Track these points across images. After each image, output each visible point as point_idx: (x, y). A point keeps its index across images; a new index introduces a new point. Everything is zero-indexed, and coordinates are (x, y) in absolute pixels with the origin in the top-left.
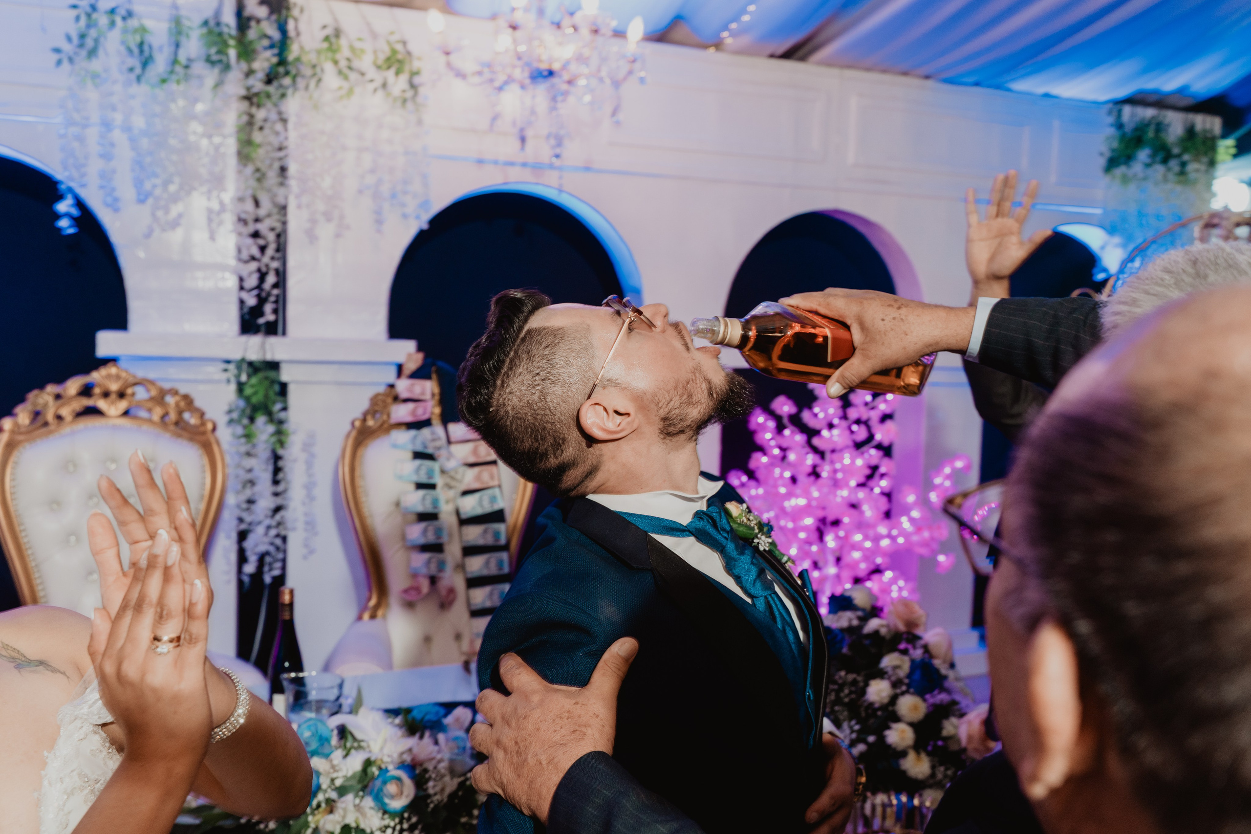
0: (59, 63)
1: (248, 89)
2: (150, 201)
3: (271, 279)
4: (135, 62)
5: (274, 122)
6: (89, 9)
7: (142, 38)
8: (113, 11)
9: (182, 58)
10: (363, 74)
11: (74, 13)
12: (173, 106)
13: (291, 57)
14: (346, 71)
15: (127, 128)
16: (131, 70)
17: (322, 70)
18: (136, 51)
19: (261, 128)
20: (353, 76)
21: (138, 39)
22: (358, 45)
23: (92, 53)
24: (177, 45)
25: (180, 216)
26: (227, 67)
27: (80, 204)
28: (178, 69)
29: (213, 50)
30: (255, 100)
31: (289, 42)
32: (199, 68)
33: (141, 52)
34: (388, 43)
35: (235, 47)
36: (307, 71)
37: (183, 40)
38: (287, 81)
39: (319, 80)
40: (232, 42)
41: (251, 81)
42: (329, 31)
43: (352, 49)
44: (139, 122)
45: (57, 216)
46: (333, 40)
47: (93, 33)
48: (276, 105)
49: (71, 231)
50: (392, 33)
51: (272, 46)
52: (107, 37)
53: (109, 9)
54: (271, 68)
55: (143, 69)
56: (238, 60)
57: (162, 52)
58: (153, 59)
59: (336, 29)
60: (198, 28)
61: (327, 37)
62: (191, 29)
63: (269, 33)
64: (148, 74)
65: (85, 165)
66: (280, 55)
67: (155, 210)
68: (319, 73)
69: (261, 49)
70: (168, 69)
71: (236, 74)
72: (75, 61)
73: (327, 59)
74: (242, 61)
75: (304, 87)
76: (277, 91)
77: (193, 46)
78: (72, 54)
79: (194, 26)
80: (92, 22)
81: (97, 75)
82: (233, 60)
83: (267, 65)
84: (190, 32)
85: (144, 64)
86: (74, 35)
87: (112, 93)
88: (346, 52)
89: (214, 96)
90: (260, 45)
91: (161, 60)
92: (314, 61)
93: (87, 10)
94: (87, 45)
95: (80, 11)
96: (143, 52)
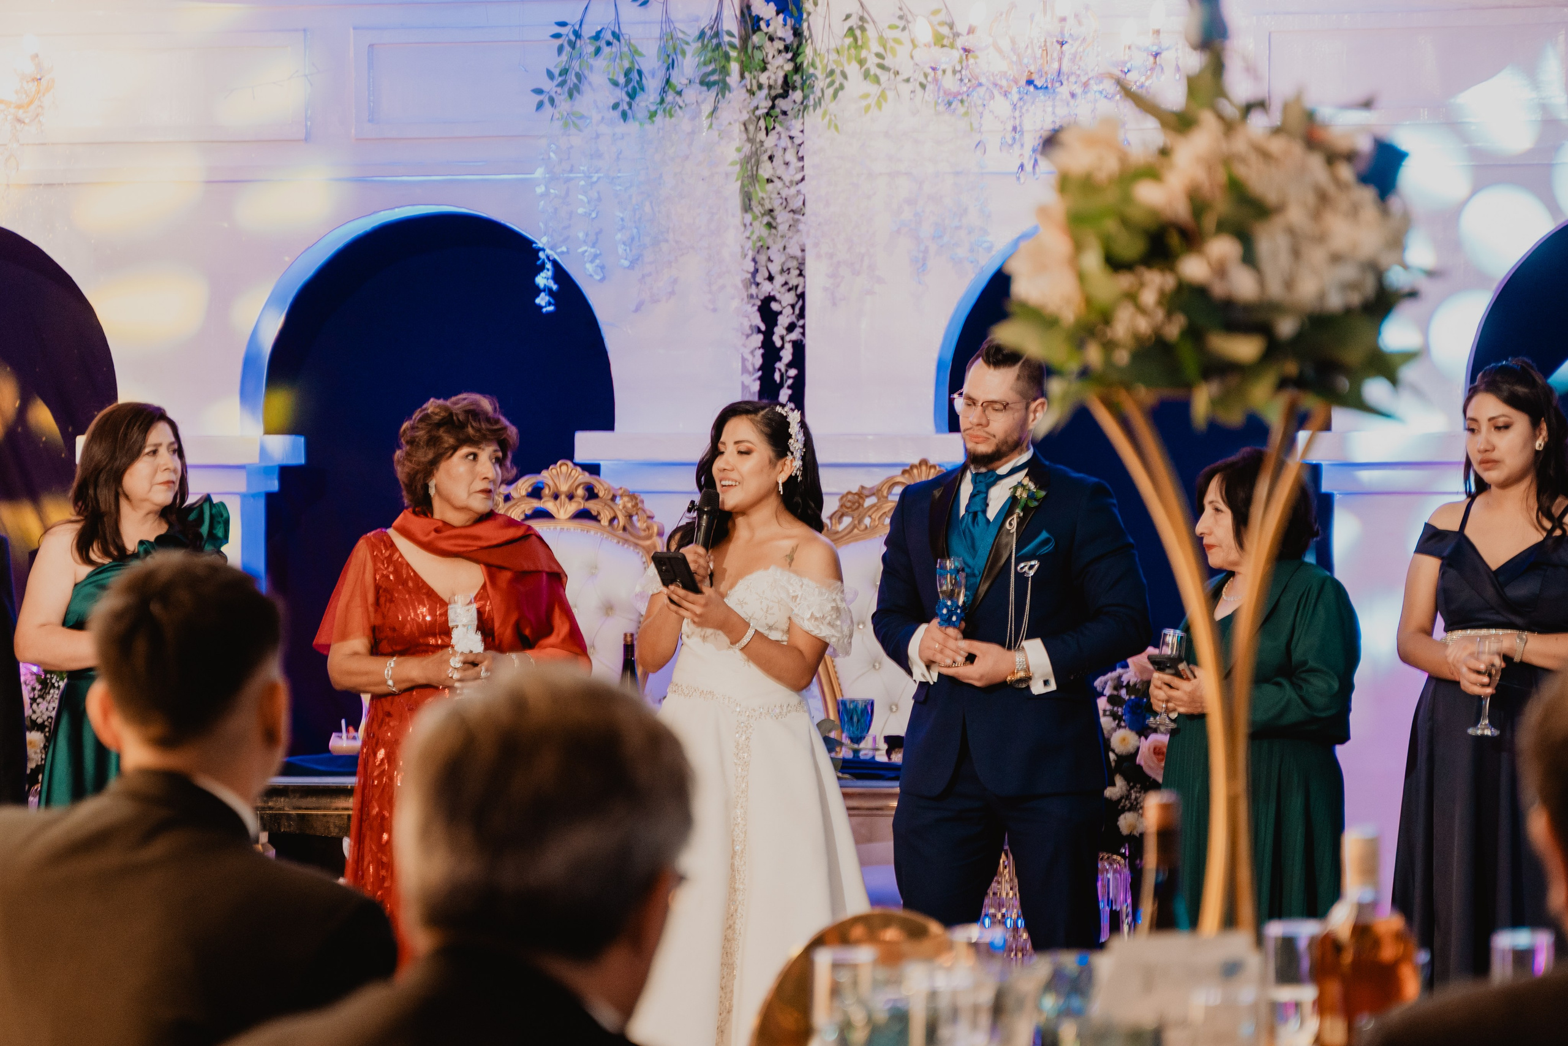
0: (540, 105)
1: (753, 111)
2: (640, 265)
3: (787, 355)
4: (621, 95)
5: (786, 149)
6: (573, 38)
7: (631, 63)
8: (597, 37)
9: (675, 82)
10: (897, 73)
11: (558, 42)
12: (664, 140)
13: (805, 65)
14: (874, 70)
15: (613, 179)
16: (615, 106)
17: (844, 75)
18: (622, 80)
19: (771, 158)
20: (884, 76)
21: (626, 64)
22: (889, 34)
23: (575, 90)
24: (671, 66)
25: (675, 282)
26: (724, 87)
27: (560, 274)
28: (670, 97)
29: (711, 68)
30: (762, 122)
31: (803, 43)
32: (692, 94)
33: (628, 81)
35: (736, 60)
36: (820, 83)
37: (678, 58)
38: (797, 95)
39: (842, 87)
40: (734, 54)
41: (756, 100)
42: (853, 22)
43: (883, 41)
44: (626, 167)
45: (537, 291)
46: (858, 33)
47: (576, 65)
48: (788, 129)
49: (551, 308)
50: (936, 12)
51: (787, 49)
52: (591, 68)
53: (594, 34)
54: (786, 77)
55: (630, 105)
56: (742, 77)
57: (653, 76)
58: (643, 89)
59: (862, 19)
60: (694, 41)
61: (851, 29)
62: (687, 43)
63: (780, 34)
64: (634, 105)
65: (569, 226)
66: (793, 59)
67: (644, 276)
68: (838, 80)
69: (770, 56)
70: (659, 100)
71: (737, 95)
72: (557, 102)
73: (849, 60)
74: (747, 74)
75: (818, 103)
76: (791, 105)
77: (689, 65)
78: (554, 95)
79: (690, 40)
80: (575, 53)
81: (582, 117)
82: (734, 78)
83: (781, 74)
84: (685, 47)
85: (632, 96)
86: (556, 72)
87: (598, 136)
88: (875, 47)
89: (711, 124)
90: (771, 49)
91: (653, 85)
92: (834, 67)
93: (571, 39)
94: (569, 82)
95: (562, 41)
96: (631, 81)
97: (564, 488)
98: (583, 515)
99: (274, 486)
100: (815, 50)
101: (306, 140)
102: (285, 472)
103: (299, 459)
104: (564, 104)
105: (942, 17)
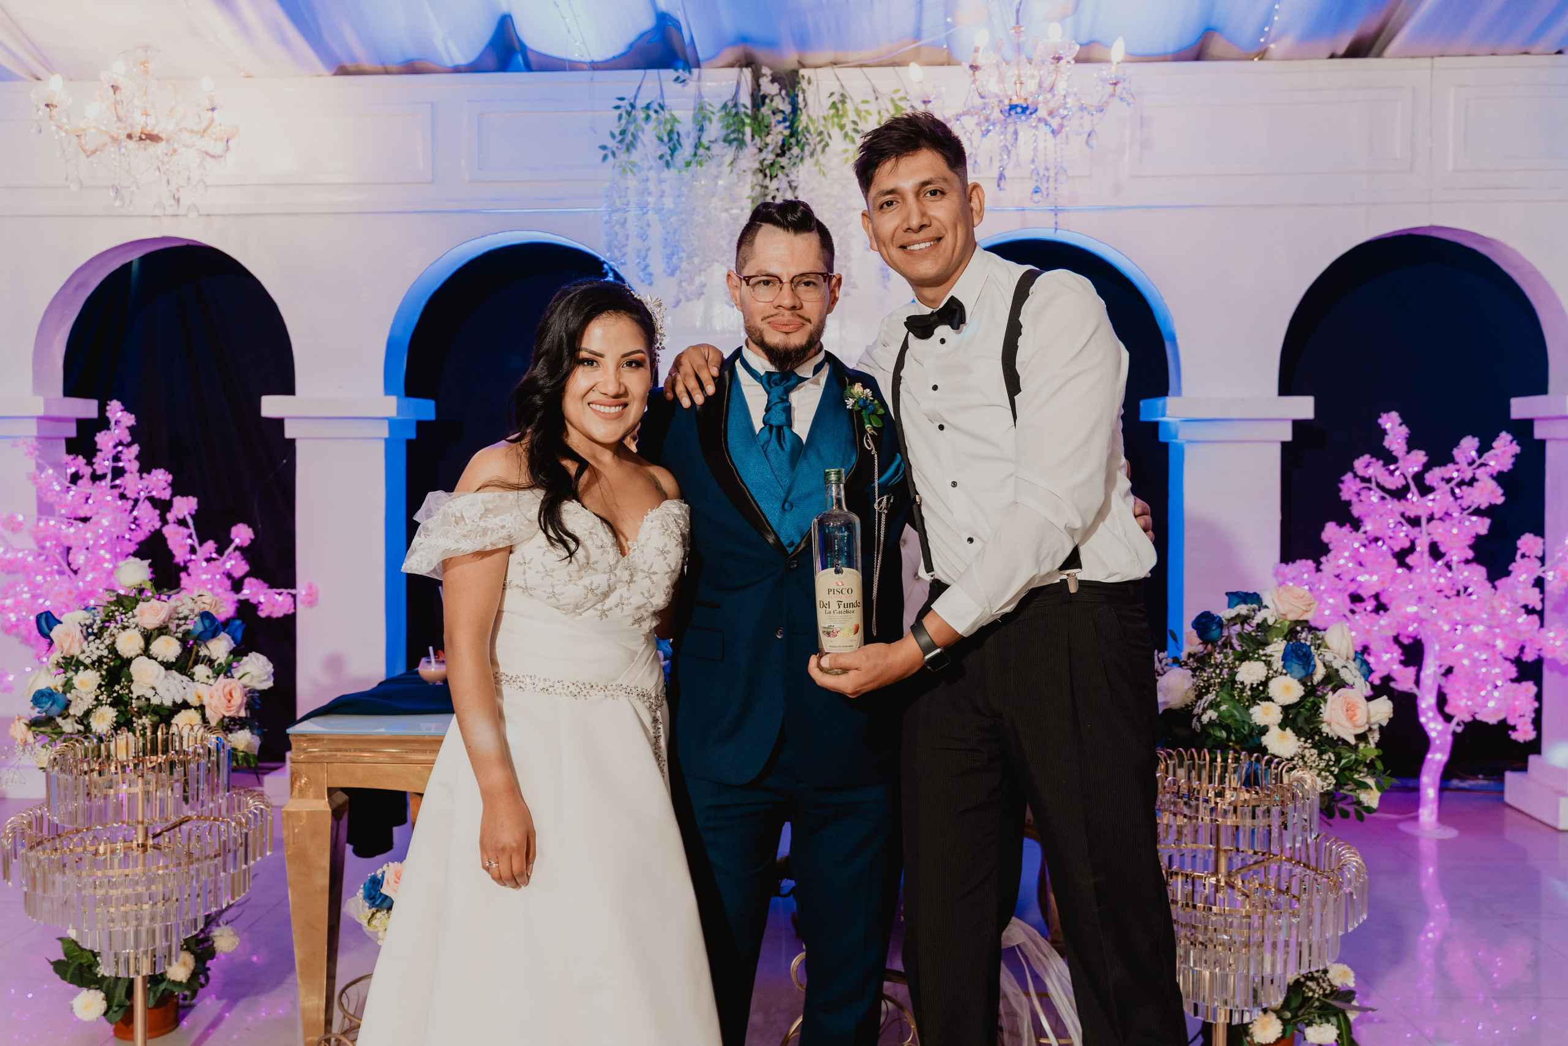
0: (605, 158)
1: (761, 162)
2: (678, 272)
4: (665, 149)
5: (785, 190)
6: (629, 109)
7: (672, 126)
8: (648, 107)
9: (705, 141)
11: (618, 112)
12: (696, 184)
13: (800, 129)
14: (851, 133)
15: (659, 210)
16: (661, 157)
17: (829, 136)
18: (666, 139)
21: (668, 127)
22: (862, 107)
23: (631, 146)
24: (702, 129)
25: (704, 285)
26: (741, 143)
28: (701, 151)
29: (729, 131)
30: (767, 171)
31: (799, 112)
32: (718, 149)
33: (670, 139)
34: (892, 100)
35: (750, 125)
36: (813, 139)
37: (707, 123)
38: (796, 151)
39: (827, 145)
40: (748, 121)
41: (763, 155)
42: (836, 98)
43: (858, 112)
44: (668, 203)
46: (840, 106)
47: (632, 128)
48: (787, 176)
50: (897, 91)
51: (785, 120)
52: (643, 131)
53: (645, 105)
54: (783, 140)
55: (672, 155)
56: (753, 136)
57: (688, 137)
58: (680, 145)
59: (842, 95)
60: (718, 112)
61: (834, 103)
62: (713, 113)
63: (781, 107)
64: (675, 159)
65: (625, 246)
66: (791, 127)
67: (681, 282)
68: (827, 138)
69: (773, 123)
70: (693, 153)
71: (750, 150)
72: (617, 155)
73: (833, 126)
74: (756, 137)
75: (812, 154)
76: (787, 161)
77: (715, 129)
78: (615, 149)
79: (715, 110)
80: (631, 119)
81: (635, 165)
82: (748, 137)
83: (780, 138)
84: (712, 116)
86: (617, 132)
87: (647, 180)
88: (852, 116)
89: (732, 171)
90: (773, 120)
91: (688, 144)
92: (821, 128)
93: (628, 109)
94: (627, 140)
95: (622, 111)
96: (672, 140)
99: (413, 435)
100: (809, 116)
101: (432, 182)
102: (421, 425)
103: (431, 416)
104: (622, 156)
105: (901, 94)
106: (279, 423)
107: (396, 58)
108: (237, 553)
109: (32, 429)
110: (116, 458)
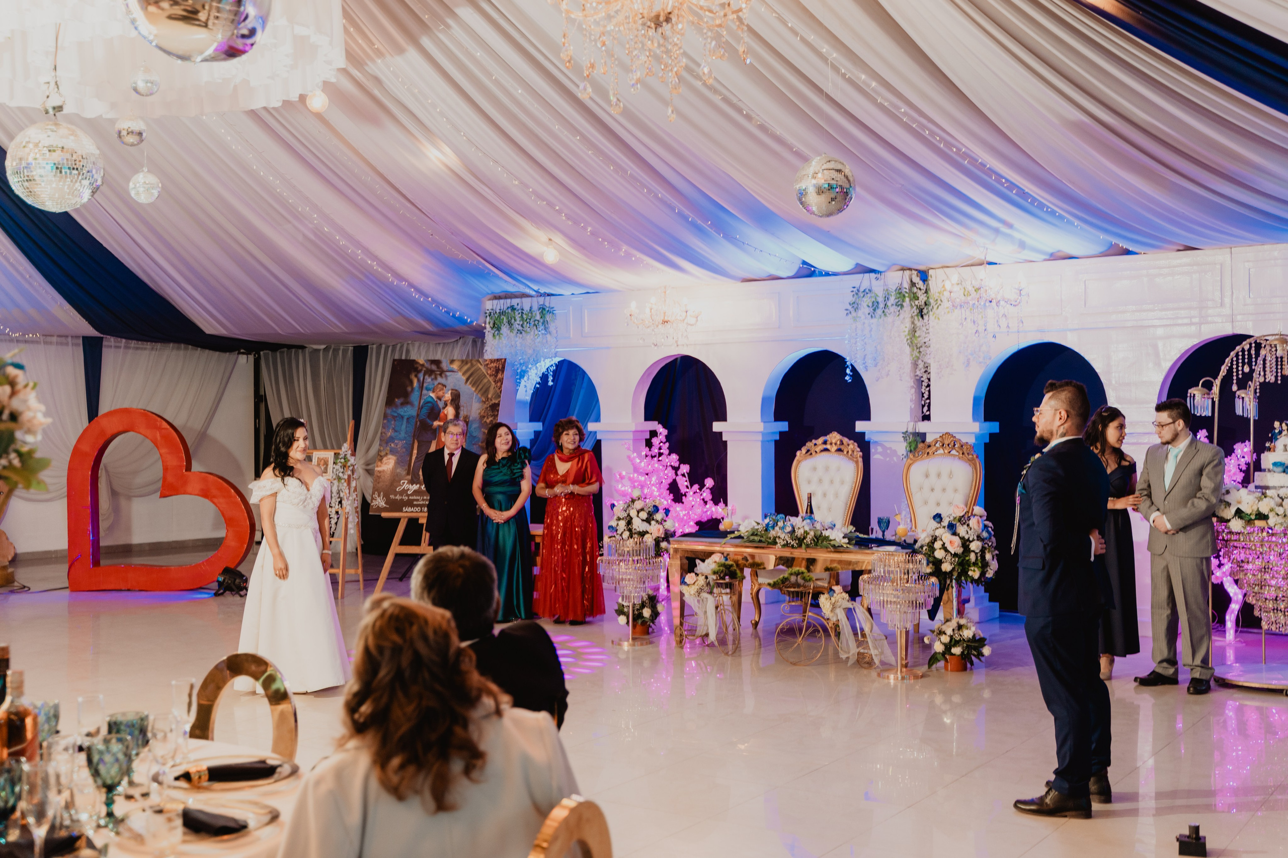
0: (847, 314)
2: (878, 366)
3: (926, 395)
4: (872, 310)
5: (924, 327)
7: (874, 299)
8: (865, 291)
9: (888, 305)
11: (851, 294)
12: (885, 324)
13: (929, 297)
15: (870, 337)
16: (869, 314)
17: (941, 301)
18: (870, 304)
19: (919, 329)
23: (856, 309)
24: (887, 300)
25: (889, 372)
26: (902, 306)
27: (854, 369)
28: (886, 310)
29: (898, 301)
31: (928, 291)
32: (892, 309)
33: (873, 305)
35: (908, 297)
36: (933, 303)
37: (889, 297)
40: (907, 295)
45: (845, 375)
47: (858, 301)
49: (850, 381)
52: (862, 301)
53: (863, 290)
54: (925, 302)
57: (881, 303)
58: (878, 308)
60: (894, 292)
61: (943, 285)
62: (892, 292)
63: (922, 288)
64: (874, 313)
65: (856, 353)
66: (926, 297)
67: (879, 370)
68: (939, 302)
69: (919, 295)
70: (882, 311)
71: (907, 309)
72: (852, 313)
74: (911, 302)
75: (935, 311)
77: (892, 300)
78: (851, 311)
80: (857, 297)
81: (859, 318)
82: (906, 303)
83: (923, 301)
84: (891, 294)
85: (874, 310)
86: (852, 303)
87: (864, 324)
89: (899, 318)
90: (920, 293)
91: (882, 305)
92: (938, 299)
93: (857, 292)
94: (855, 306)
95: (854, 293)
96: (875, 306)
97: (834, 441)
98: (839, 450)
99: (778, 438)
100: (932, 293)
101: (779, 328)
103: (786, 429)
104: (854, 314)
106: (720, 434)
107: (764, 275)
108: (708, 490)
109: (631, 436)
110: (660, 448)
